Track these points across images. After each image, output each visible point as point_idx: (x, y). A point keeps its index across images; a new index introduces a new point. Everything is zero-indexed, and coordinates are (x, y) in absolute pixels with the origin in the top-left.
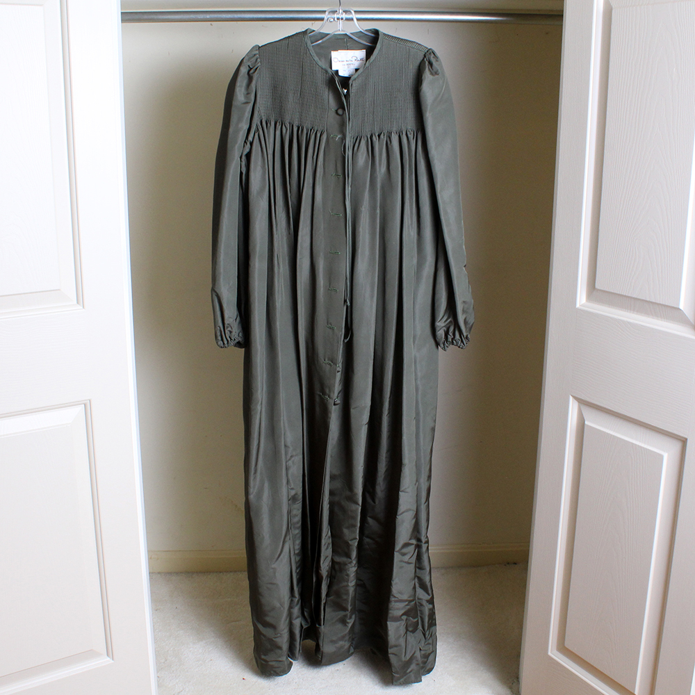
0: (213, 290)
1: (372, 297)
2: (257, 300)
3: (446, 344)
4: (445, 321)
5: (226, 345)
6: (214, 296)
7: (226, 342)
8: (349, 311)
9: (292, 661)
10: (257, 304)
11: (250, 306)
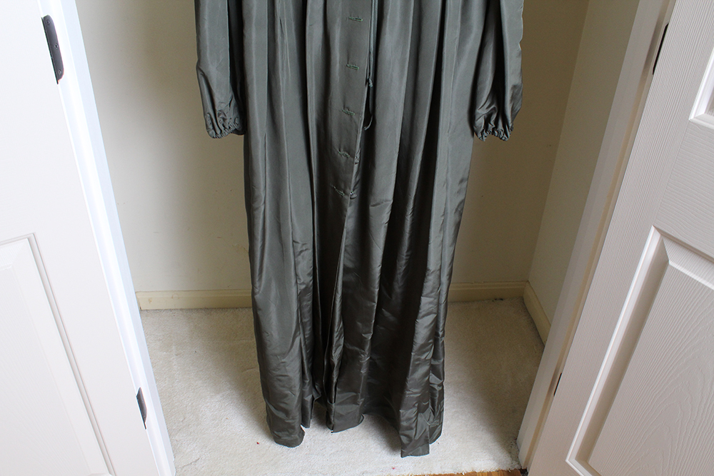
0: (198, 68)
1: (401, 77)
2: (255, 82)
3: (485, 134)
4: (487, 108)
5: (220, 135)
6: (200, 76)
7: (218, 132)
8: (371, 92)
9: (303, 428)
10: (255, 86)
11: (247, 88)
